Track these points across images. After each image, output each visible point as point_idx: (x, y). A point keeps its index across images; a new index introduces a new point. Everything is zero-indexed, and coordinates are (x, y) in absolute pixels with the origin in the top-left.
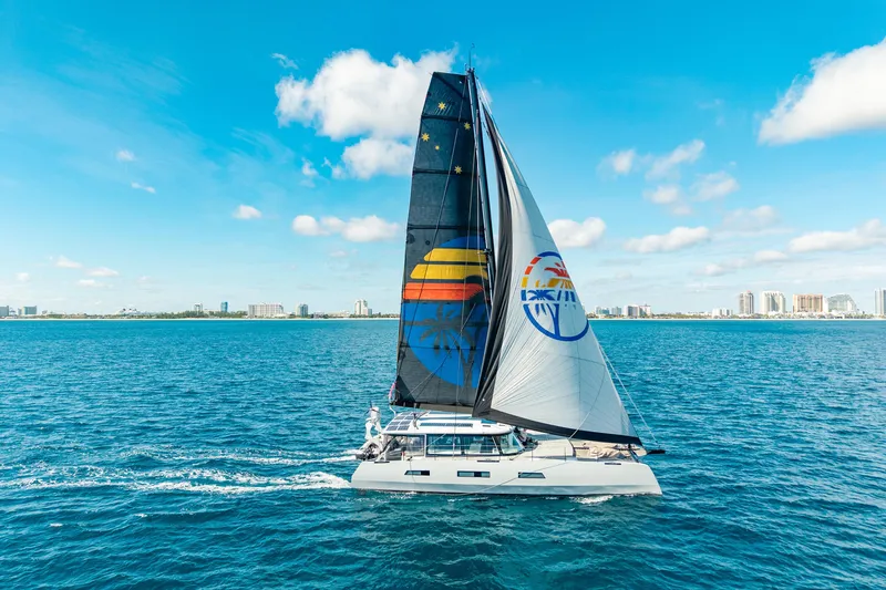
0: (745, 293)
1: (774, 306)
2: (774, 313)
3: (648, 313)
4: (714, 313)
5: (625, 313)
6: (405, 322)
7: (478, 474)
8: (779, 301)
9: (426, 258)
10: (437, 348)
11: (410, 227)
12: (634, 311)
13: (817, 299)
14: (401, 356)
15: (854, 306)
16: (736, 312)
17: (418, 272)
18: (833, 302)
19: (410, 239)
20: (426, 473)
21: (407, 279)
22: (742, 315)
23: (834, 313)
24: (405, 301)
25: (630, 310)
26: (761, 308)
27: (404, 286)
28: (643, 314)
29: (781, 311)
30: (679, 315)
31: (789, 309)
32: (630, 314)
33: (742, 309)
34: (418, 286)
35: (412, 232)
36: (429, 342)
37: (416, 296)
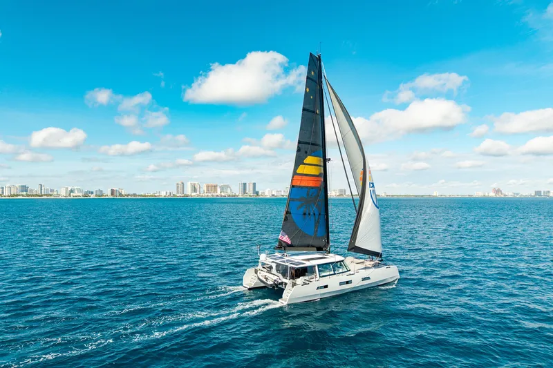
0: (180, 183)
1: (195, 190)
2: (195, 194)
3: (123, 193)
4: (163, 194)
5: (109, 194)
6: (291, 199)
7: (347, 283)
8: (197, 187)
9: (305, 162)
10: (305, 214)
11: (300, 142)
12: (115, 192)
13: (215, 187)
14: (286, 219)
15: (231, 190)
16: (175, 193)
17: (301, 170)
18: (222, 188)
19: (299, 150)
20: (326, 287)
21: (295, 173)
22: (179, 195)
23: (223, 194)
24: (293, 186)
25: (113, 192)
26: (188, 191)
27: (293, 177)
28: (120, 195)
29: (198, 193)
30: (135, 195)
31: (202, 192)
32: (112, 194)
33: (178, 192)
34: (299, 177)
35: (300, 145)
36: (302, 210)
37: (298, 184)
